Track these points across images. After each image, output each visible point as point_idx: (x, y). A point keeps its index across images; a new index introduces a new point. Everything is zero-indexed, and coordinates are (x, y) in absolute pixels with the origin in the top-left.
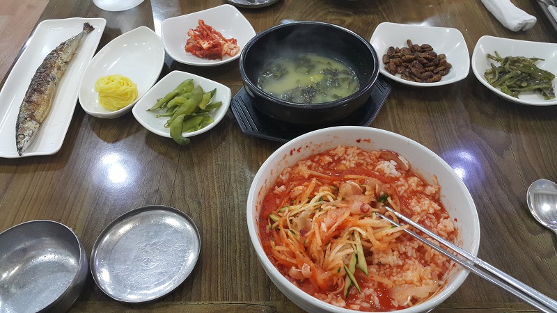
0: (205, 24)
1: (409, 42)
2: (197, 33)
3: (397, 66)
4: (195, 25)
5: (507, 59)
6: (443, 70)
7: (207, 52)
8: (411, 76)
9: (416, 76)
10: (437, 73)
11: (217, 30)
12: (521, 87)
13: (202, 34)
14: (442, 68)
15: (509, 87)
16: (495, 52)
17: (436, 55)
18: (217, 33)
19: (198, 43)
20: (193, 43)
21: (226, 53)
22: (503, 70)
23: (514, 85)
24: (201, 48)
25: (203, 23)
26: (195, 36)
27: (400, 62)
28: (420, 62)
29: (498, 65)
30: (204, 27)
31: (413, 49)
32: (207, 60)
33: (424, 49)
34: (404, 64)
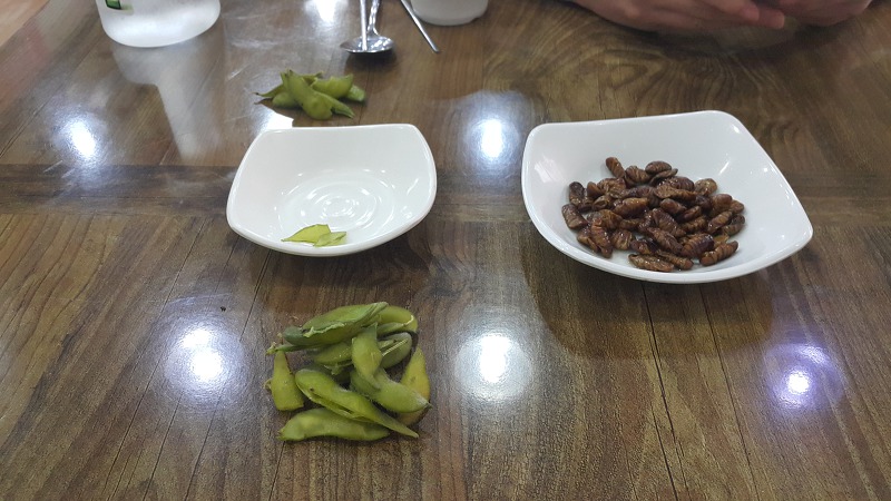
1: (611, 164)
3: (611, 231)
6: (730, 222)
8: (655, 252)
9: (668, 250)
10: (718, 232)
14: (722, 217)
17: (692, 186)
27: (615, 220)
28: (667, 210)
31: (629, 179)
33: (658, 176)
34: (625, 223)
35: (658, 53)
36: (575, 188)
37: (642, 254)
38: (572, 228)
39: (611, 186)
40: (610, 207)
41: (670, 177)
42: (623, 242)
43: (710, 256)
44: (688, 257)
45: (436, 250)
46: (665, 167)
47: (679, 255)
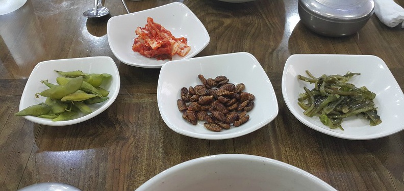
0: (154, 21)
1: (200, 77)
2: (146, 32)
3: (196, 113)
4: (144, 24)
5: (321, 81)
6: (248, 105)
7: (156, 52)
8: (215, 121)
9: (220, 121)
10: (243, 110)
11: (167, 29)
12: (342, 113)
13: (151, 33)
14: (244, 103)
15: (329, 115)
16: (307, 72)
17: (234, 88)
18: (166, 32)
19: (146, 42)
20: (141, 42)
21: (176, 53)
22: (318, 93)
23: (335, 112)
24: (149, 48)
25: (152, 21)
26: (143, 34)
27: (198, 107)
28: (221, 102)
29: (311, 87)
30: (152, 25)
31: (208, 84)
32: (156, 61)
33: (220, 83)
34: (203, 108)
35: (230, 14)
36: (184, 90)
37: (209, 123)
38: (180, 111)
39: (198, 90)
40: (197, 100)
41: (225, 84)
42: (202, 117)
43: (237, 123)
44: (228, 123)
45: (120, 118)
46: (224, 78)
47: (225, 123)
